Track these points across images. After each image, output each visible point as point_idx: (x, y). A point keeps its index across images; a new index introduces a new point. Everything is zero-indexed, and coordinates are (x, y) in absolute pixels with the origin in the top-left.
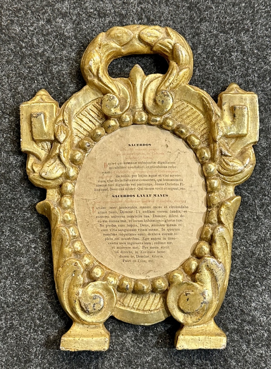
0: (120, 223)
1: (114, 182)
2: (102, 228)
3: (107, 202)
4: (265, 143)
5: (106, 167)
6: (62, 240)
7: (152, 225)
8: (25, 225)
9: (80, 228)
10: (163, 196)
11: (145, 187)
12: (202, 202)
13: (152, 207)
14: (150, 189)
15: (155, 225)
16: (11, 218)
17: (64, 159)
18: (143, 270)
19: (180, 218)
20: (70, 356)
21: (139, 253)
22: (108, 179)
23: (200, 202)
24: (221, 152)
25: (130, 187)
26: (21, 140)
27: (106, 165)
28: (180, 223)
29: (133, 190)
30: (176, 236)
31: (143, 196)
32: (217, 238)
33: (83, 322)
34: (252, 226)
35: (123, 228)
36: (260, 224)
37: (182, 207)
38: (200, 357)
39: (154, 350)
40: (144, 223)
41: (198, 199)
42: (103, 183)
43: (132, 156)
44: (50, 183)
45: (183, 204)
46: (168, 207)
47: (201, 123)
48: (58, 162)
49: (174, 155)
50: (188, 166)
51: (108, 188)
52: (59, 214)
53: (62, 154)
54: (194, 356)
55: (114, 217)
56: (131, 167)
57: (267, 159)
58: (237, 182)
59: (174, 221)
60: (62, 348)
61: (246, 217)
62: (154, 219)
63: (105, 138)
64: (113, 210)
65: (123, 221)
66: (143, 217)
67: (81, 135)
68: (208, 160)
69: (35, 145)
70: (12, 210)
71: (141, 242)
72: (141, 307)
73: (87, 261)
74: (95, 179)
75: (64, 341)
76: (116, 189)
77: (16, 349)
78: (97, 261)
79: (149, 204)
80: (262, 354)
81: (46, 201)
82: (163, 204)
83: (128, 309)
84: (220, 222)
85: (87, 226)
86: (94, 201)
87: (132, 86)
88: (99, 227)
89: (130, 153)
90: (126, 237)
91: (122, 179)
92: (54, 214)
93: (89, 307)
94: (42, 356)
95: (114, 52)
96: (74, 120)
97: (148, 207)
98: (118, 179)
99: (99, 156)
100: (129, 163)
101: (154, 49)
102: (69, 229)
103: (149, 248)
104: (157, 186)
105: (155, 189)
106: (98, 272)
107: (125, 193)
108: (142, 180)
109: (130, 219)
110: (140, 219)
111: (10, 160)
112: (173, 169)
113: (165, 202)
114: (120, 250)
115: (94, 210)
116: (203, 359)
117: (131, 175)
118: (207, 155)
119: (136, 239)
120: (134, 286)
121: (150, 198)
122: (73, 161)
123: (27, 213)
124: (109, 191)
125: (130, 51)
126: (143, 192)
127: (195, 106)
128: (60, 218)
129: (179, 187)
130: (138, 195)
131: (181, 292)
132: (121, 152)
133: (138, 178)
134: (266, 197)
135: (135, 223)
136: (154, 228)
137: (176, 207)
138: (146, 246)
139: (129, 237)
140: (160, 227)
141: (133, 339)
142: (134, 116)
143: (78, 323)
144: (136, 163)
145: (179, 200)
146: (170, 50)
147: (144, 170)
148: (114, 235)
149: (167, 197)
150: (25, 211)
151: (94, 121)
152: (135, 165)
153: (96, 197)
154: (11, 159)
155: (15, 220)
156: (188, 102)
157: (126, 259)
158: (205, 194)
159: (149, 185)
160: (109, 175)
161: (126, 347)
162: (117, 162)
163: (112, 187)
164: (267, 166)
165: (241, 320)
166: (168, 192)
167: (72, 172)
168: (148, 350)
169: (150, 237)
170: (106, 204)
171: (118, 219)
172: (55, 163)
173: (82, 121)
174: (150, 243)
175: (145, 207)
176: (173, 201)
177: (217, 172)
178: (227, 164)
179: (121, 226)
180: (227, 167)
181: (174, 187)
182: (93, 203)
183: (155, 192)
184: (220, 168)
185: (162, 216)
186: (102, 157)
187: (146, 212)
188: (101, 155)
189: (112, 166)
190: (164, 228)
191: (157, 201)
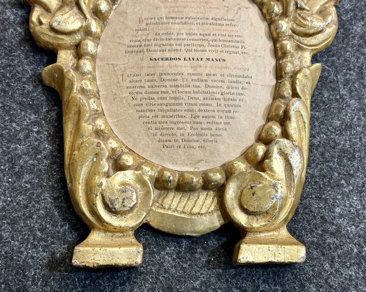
0: (160, 95)
1: (152, 41)
2: (135, 102)
4: (348, 5)
5: (141, 22)
6: (79, 113)
7: (204, 99)
8: (24, 102)
9: (104, 103)
10: (218, 60)
12: (270, 72)
13: (204, 74)
14: (202, 51)
15: (207, 99)
16: (5, 92)
17: (84, 7)
18: (191, 160)
19: (241, 91)
20: (84, 282)
21: (186, 136)
22: (144, 38)
23: (268, 72)
24: (296, 4)
25: (174, 47)
27: (141, 20)
28: (242, 97)
29: (179, 52)
30: (236, 115)
31: (192, 59)
32: (292, 113)
33: (105, 227)
34: (333, 108)
35: (165, 102)
36: (344, 105)
37: (244, 77)
38: (267, 281)
39: (204, 272)
40: (193, 95)
41: (265, 67)
42: (137, 43)
43: (176, 9)
44: (63, 39)
45: (246, 73)
46: (225, 75)
48: (75, 9)
49: (232, 11)
50: (252, 25)
51: (143, 50)
52: (76, 80)
54: (258, 279)
55: (152, 87)
56: (175, 23)
57: (352, 25)
58: (317, 47)
59: (233, 94)
60: (76, 261)
61: (326, 96)
62: (207, 90)
64: (150, 78)
65: (164, 92)
66: (191, 86)
68: (278, 17)
70: (7, 81)
71: (189, 120)
72: (188, 209)
73: (113, 144)
74: (126, 39)
75: (79, 251)
76: (155, 51)
77: (5, 272)
78: (127, 147)
79: (199, 70)
80: (351, 276)
81: (58, 64)
82: (218, 72)
83: (170, 212)
84: (295, 94)
85: (114, 99)
86: (124, 66)
88: (131, 102)
89: (174, 5)
90: (168, 114)
91: (163, 37)
92: (68, 79)
93: (116, 202)
94: (43, 282)
97: (199, 74)
98: (158, 37)
99: (131, 10)
100: (172, 18)
102: (88, 100)
103: (199, 129)
104: (210, 48)
105: (208, 51)
106: (128, 160)
107: (167, 55)
108: (190, 40)
109: (174, 89)
110: (188, 89)
111: (6, 14)
112: (231, 28)
113: (221, 68)
114: (159, 132)
115: (124, 78)
116: (271, 284)
117: (175, 32)
118: (277, 9)
119: (182, 117)
120: (179, 180)
121: (202, 63)
122: (97, 13)
123: (28, 85)
124: (146, 52)
126: (192, 55)
128: (76, 86)
129: (240, 50)
130: (185, 58)
131: (244, 185)
132: (161, 5)
133: (184, 36)
134: (352, 72)
135: (181, 95)
136: (206, 102)
137: (236, 76)
138: (196, 126)
139: (172, 113)
140: (215, 101)
141: (174, 257)
143: (99, 229)
144: (182, 18)
145: (240, 67)
147: (193, 27)
148: (151, 111)
149: (224, 62)
150: (24, 83)
152: (181, 20)
153: (127, 62)
154: (9, 14)
155: (10, 94)
157: (167, 144)
158: (273, 62)
159: (200, 46)
160: (146, 32)
161: (164, 268)
162: (156, 17)
163: (149, 48)
164: (352, 33)
165: (323, 231)
166: (225, 56)
167: (95, 27)
168: (195, 272)
169: (201, 114)
170: (140, 70)
171: (158, 89)
172: (72, 11)
174: (200, 123)
175: (195, 75)
176: (232, 68)
177: (290, 31)
178: (304, 19)
179: (161, 99)
180: (305, 22)
181: (234, 50)
182: (123, 69)
183: (208, 55)
184: (295, 26)
185: (218, 87)
186: (136, 10)
187: (195, 80)
188: (134, 9)
189: (149, 21)
190: (219, 102)
191: (211, 67)
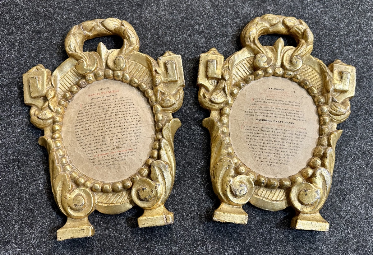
0: (260, 138)
1: (258, 110)
2: (247, 140)
3: (252, 123)
6: (221, 144)
7: (282, 142)
9: (232, 139)
10: (291, 123)
11: (279, 116)
12: (316, 131)
13: (283, 129)
14: (283, 118)
15: (284, 142)
17: (227, 91)
18: (273, 172)
19: (301, 140)
21: (272, 160)
22: (254, 108)
24: (333, 99)
25: (269, 115)
26: (198, 76)
27: (253, 99)
28: (301, 143)
29: (271, 117)
30: (298, 152)
31: (277, 122)
32: (328, 155)
33: (230, 202)
35: (262, 142)
37: (303, 133)
40: (277, 140)
41: (314, 129)
42: (250, 111)
43: (271, 95)
44: (215, 106)
45: (304, 131)
46: (294, 131)
47: (317, 81)
48: (222, 92)
49: (299, 99)
50: (308, 106)
51: (253, 114)
52: (220, 127)
53: (226, 88)
55: (257, 133)
56: (270, 102)
58: (340, 121)
59: (297, 141)
60: (215, 218)
62: (284, 138)
63: (253, 82)
64: (256, 129)
65: (262, 137)
66: (277, 135)
67: (236, 79)
68: (323, 104)
69: (207, 81)
71: (274, 152)
72: (270, 197)
73: (236, 161)
74: (245, 108)
75: (217, 214)
76: (259, 116)
78: (241, 162)
79: (281, 127)
81: (210, 117)
82: (290, 129)
83: (261, 198)
84: (330, 145)
85: (237, 137)
86: (243, 121)
87: (275, 51)
88: (245, 140)
89: (270, 93)
90: (264, 148)
91: (264, 109)
92: (217, 126)
93: (237, 191)
95: (264, 29)
96: (234, 69)
98: (261, 109)
100: (269, 100)
101: (291, 31)
102: (226, 138)
103: (279, 157)
104: (287, 117)
106: (242, 169)
107: (265, 118)
108: (277, 111)
109: (268, 136)
110: (274, 137)
112: (298, 107)
113: (292, 127)
114: (258, 157)
115: (243, 128)
117: (270, 107)
118: (323, 100)
119: (270, 150)
120: (267, 182)
121: (283, 124)
122: (232, 94)
124: (254, 116)
125: (274, 31)
126: (277, 119)
127: (315, 69)
128: (220, 130)
129: (302, 119)
130: (274, 121)
131: (301, 189)
132: (263, 92)
133: (274, 110)
135: (271, 139)
136: (283, 144)
137: (299, 132)
138: (277, 155)
139: (265, 148)
140: (288, 144)
142: (275, 70)
143: (226, 203)
144: (273, 100)
145: (302, 128)
146: (302, 32)
147: (279, 105)
148: (255, 145)
149: (294, 125)
151: (246, 71)
153: (245, 119)
156: (310, 66)
157: (262, 163)
158: (318, 126)
159: (282, 115)
160: (255, 106)
162: (261, 98)
163: (256, 114)
166: (294, 121)
167: (230, 101)
169: (280, 150)
171: (259, 135)
172: (220, 93)
173: (239, 70)
174: (280, 154)
175: (279, 129)
176: (298, 128)
177: (328, 112)
178: (336, 107)
179: (261, 140)
180: (337, 109)
181: (299, 118)
182: (242, 123)
183: (285, 120)
184: (331, 110)
185: (290, 137)
186: (250, 94)
187: (279, 132)
188: (249, 93)
189: (257, 100)
190: (290, 145)
191: (287, 126)
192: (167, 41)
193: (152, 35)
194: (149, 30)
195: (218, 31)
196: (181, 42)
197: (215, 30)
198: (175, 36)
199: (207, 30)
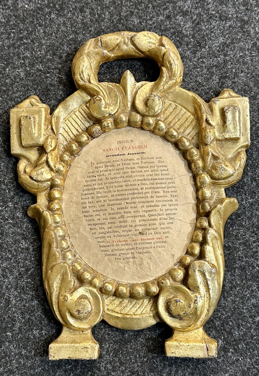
192: (133, 26)
193: (112, 16)
194: (106, 7)
195: (213, 10)
196: (155, 27)
197: (209, 9)
198: (145, 18)
199: (196, 8)
